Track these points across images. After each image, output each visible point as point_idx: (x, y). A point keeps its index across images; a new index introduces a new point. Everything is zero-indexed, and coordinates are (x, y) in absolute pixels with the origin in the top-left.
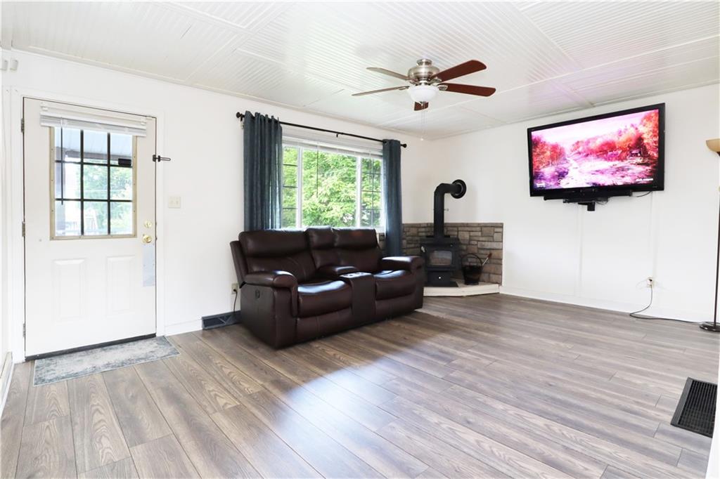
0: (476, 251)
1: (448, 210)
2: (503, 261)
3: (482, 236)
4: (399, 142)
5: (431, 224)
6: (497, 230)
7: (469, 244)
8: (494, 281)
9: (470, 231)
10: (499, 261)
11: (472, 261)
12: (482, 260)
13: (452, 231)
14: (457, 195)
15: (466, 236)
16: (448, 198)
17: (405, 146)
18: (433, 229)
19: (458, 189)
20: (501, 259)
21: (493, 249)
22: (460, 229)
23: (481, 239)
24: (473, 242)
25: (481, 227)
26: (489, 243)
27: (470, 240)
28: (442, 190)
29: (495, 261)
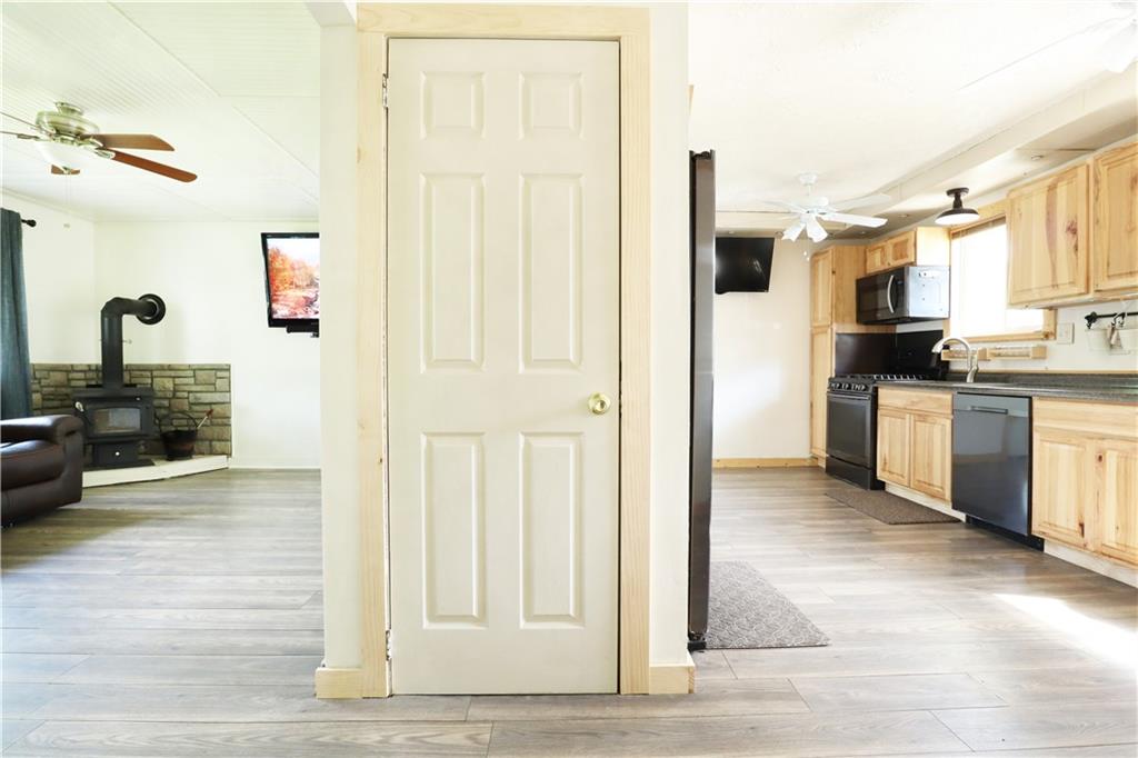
0: (186, 408)
1: (130, 342)
2: (232, 419)
3: (196, 384)
4: (18, 215)
5: (97, 366)
6: (220, 374)
7: (174, 397)
8: (219, 450)
9: (174, 377)
10: (225, 421)
11: (180, 424)
12: (198, 422)
13: (142, 376)
14: (148, 318)
15: (169, 384)
16: (130, 323)
17: (32, 223)
18: (100, 374)
19: (152, 310)
20: (229, 418)
21: (215, 404)
22: (155, 373)
23: (194, 388)
24: (179, 394)
25: (194, 370)
26: (209, 394)
27: (175, 391)
28: (116, 310)
29: (220, 421)
